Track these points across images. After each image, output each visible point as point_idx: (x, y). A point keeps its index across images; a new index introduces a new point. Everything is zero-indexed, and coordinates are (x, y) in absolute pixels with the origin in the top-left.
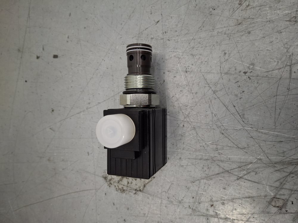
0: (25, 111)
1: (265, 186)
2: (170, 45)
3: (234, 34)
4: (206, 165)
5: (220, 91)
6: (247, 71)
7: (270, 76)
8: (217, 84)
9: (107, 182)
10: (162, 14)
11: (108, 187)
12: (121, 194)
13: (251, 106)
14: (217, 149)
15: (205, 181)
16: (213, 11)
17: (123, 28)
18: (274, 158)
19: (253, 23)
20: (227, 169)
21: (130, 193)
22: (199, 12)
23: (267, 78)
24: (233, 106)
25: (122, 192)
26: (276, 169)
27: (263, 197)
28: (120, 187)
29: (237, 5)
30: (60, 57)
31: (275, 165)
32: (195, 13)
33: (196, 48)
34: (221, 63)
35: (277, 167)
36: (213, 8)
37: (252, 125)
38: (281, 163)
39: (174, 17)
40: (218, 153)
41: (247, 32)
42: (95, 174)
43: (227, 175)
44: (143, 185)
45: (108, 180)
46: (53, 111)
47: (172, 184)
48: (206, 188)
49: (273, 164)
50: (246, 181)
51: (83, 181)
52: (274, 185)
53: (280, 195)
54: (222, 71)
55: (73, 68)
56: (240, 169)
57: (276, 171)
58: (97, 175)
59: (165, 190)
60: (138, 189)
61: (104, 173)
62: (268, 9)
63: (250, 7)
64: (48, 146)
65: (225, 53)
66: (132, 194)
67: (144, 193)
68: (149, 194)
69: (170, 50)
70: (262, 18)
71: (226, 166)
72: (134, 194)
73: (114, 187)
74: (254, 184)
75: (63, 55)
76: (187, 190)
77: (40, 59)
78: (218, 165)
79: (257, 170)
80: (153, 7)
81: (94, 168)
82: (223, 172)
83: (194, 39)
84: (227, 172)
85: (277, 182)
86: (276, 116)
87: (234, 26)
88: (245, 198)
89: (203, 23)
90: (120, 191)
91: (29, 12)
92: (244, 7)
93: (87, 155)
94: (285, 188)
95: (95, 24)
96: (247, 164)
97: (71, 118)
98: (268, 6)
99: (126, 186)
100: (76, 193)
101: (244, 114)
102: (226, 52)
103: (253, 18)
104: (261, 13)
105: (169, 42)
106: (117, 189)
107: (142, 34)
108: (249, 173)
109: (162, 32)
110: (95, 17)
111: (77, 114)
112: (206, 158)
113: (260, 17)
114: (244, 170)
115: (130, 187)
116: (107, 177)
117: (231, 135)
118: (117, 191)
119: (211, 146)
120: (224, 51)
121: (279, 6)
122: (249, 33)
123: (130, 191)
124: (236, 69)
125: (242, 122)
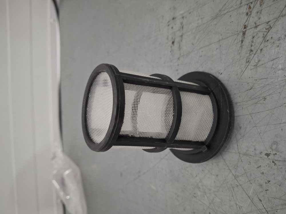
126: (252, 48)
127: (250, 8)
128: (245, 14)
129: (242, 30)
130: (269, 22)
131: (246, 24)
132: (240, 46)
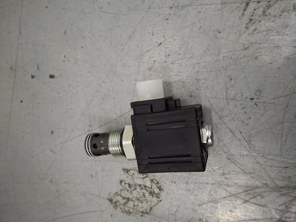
0: (23, 132)
1: (271, 209)
2: (174, 68)
3: (241, 59)
4: (213, 188)
5: (226, 116)
6: (254, 97)
7: (277, 103)
8: (223, 109)
9: (112, 204)
10: (164, 36)
11: (114, 209)
12: (127, 215)
13: (257, 133)
14: (224, 174)
15: (212, 204)
16: (218, 35)
17: (123, 49)
18: (280, 183)
19: (260, 48)
20: (233, 193)
21: (136, 215)
22: (204, 35)
23: (274, 105)
24: (239, 132)
25: (128, 214)
26: (282, 193)
27: (269, 220)
28: (126, 209)
29: (243, 29)
30: (56, 77)
31: (281, 190)
32: (199, 36)
33: (201, 73)
34: (227, 89)
35: (283, 191)
36: (218, 31)
37: (258, 150)
38: (287, 187)
39: (177, 39)
40: (225, 177)
41: (253, 58)
42: (100, 197)
43: (234, 199)
44: (149, 207)
45: (113, 203)
46: (52, 133)
47: (178, 207)
48: (213, 211)
49: (278, 189)
50: (252, 204)
51: (87, 203)
52: (279, 208)
53: (285, 218)
54: (228, 97)
55: (71, 89)
56: (246, 193)
57: (281, 195)
58: (102, 198)
59: (172, 213)
60: (145, 212)
61: (109, 196)
62: (275, 34)
63: (257, 31)
64: (49, 168)
65: (231, 79)
66: (139, 216)
67: (151, 215)
68: (155, 216)
69: (174, 74)
70: (269, 43)
71: (233, 190)
72: (141, 216)
73: (120, 209)
74: (260, 207)
75: (60, 76)
76: (194, 212)
77: (35, 78)
78: (224, 189)
79: (263, 194)
80: (155, 28)
81: (99, 191)
82: (229, 196)
83: (199, 63)
84: (234, 196)
85: (282, 206)
86: (282, 143)
87: (240, 51)
88: (251, 220)
89: (208, 46)
90: (126, 213)
91: (20, 28)
92: (251, 31)
93: (91, 177)
94: (290, 211)
95: (93, 44)
96: (253, 188)
97: (71, 141)
98: (275, 31)
99: (132, 208)
100: (81, 214)
101: (250, 140)
102: (232, 77)
103: (260, 43)
104: (268, 38)
105: (173, 65)
106: (123, 211)
107: (144, 56)
108: (255, 197)
109: (164, 54)
110: (93, 36)
111: (78, 136)
112: (213, 182)
113: (268, 42)
114: (250, 194)
115: (137, 210)
116: (112, 200)
117: (237, 161)
118: (123, 213)
119: (218, 171)
120: (230, 76)
121: (287, 32)
122: (256, 58)
123: (136, 213)
124: (242, 95)
125: (248, 148)
130: (270, 1)
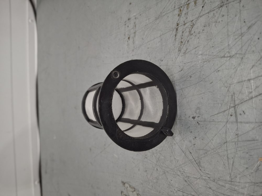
126: (182, 40)
127: (180, 10)
128: (177, 15)
129: (176, 27)
130: (193, 21)
131: (178, 22)
132: (174, 39)
